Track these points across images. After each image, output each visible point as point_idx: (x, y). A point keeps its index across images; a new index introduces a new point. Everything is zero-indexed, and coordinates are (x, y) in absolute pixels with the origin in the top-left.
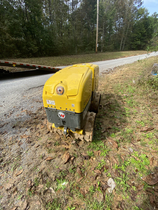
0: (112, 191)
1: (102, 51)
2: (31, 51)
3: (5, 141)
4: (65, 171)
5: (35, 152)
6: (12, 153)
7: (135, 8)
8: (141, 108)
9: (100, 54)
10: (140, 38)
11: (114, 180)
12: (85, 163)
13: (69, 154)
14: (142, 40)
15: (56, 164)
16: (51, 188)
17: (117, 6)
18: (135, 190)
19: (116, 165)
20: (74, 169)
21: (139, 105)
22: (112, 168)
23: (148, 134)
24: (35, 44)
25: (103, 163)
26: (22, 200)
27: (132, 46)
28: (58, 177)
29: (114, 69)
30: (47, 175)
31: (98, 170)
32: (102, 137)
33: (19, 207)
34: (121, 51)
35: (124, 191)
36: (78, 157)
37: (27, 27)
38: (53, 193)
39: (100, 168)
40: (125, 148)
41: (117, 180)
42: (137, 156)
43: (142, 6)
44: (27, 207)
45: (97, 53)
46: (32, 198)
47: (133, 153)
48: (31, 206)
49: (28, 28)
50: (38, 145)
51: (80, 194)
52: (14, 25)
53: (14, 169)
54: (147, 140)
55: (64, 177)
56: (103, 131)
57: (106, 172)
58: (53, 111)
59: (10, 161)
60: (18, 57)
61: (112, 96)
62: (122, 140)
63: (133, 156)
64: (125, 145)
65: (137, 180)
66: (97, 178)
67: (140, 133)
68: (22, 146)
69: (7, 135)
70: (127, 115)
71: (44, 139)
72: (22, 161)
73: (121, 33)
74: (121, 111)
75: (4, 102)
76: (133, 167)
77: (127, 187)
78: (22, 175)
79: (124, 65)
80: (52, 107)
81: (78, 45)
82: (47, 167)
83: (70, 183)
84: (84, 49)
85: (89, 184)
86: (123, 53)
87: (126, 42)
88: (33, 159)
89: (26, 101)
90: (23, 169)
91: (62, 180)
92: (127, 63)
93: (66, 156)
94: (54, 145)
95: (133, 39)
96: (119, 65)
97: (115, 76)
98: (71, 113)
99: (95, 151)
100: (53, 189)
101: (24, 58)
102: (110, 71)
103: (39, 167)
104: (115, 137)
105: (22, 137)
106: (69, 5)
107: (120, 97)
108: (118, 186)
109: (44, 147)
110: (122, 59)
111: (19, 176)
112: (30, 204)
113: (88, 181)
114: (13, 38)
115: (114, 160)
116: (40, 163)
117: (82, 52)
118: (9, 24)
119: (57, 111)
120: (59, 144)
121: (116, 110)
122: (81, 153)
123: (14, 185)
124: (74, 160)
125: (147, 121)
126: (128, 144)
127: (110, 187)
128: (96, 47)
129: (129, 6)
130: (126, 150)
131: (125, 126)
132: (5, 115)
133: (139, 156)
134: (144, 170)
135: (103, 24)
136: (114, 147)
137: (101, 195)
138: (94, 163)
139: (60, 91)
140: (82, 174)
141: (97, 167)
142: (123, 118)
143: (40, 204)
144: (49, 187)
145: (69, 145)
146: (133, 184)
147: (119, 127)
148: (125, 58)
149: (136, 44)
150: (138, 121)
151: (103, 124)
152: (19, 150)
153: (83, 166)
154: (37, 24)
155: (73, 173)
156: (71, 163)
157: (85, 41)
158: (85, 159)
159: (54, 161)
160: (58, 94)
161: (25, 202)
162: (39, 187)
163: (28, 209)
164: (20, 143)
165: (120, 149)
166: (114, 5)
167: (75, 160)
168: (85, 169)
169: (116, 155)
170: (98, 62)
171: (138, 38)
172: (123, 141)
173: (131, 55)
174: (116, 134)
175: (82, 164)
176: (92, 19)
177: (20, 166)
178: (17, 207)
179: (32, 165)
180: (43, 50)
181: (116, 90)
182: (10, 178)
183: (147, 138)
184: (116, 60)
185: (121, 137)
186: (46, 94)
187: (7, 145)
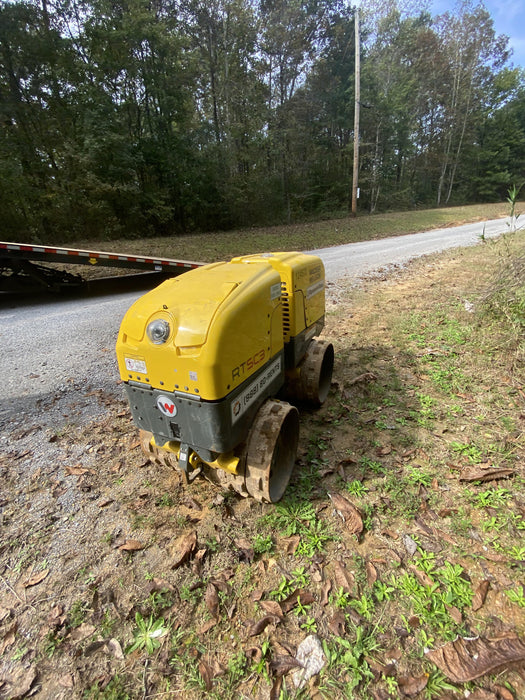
0: (304, 682)
1: (373, 210)
2: (154, 219)
3: (18, 481)
4: (169, 592)
5: (94, 520)
6: (31, 517)
7: (486, 73)
8: (479, 398)
9: (367, 219)
10: (507, 163)
11: (322, 645)
12: (239, 573)
13: (195, 537)
14: (517, 168)
15: (148, 565)
16: (114, 642)
17: (422, 71)
18: (392, 689)
19: (341, 592)
20: (199, 589)
21: (476, 388)
22: (325, 600)
23: (486, 495)
24: (165, 200)
25: (298, 580)
26: (23, 664)
27: (483, 187)
28: (144, 608)
29: (405, 265)
30: (113, 599)
31: (274, 603)
32: (316, 492)
33: (11, 683)
34: (442, 207)
35: (352, 688)
36: (222, 550)
37: (145, 155)
38: (117, 659)
39: (284, 595)
40: (388, 536)
41: (333, 647)
42: (429, 569)
43: (507, 64)
44: (32, 686)
45: (355, 216)
46: (53, 663)
47: (415, 558)
48: (45, 689)
49: (150, 155)
50: (108, 500)
51: (197, 673)
52: (109, 149)
53: (25, 567)
54: (479, 515)
55: (160, 613)
56: (325, 471)
57: (301, 613)
58: (142, 392)
59: (19, 541)
60: (115, 236)
61: (384, 352)
62: (385, 508)
63: (412, 566)
64: (393, 527)
65: (409, 657)
66: (266, 630)
67: (457, 488)
68: (62, 499)
69: (29, 461)
70: (423, 421)
71: (132, 481)
72: (50, 546)
73: (440, 151)
74: (404, 407)
75: (45, 364)
76: (403, 609)
77: (363, 676)
78: (41, 588)
79: (444, 253)
80: (139, 379)
81: (296, 196)
82: (120, 571)
83: (173, 633)
84: (315, 207)
85: (234, 644)
86: (446, 213)
87: (458, 177)
88: (83, 542)
89: (107, 365)
90: (48, 571)
91: (154, 622)
92: (457, 245)
93: (186, 544)
94: (157, 505)
95: (484, 168)
96: (428, 253)
97: (404, 287)
98: (191, 402)
99: (281, 536)
100: (122, 644)
101: (133, 238)
102: (391, 272)
103: (95, 568)
104: (362, 495)
105: (68, 470)
106: (273, 82)
107: (409, 359)
108: (333, 668)
109: (124, 507)
110: (443, 231)
111: (33, 588)
112: (44, 681)
113: (232, 637)
114: (104, 185)
115: (340, 573)
116: (102, 557)
117: (307, 216)
118: (96, 146)
119: (152, 393)
120: (171, 503)
121: (386, 400)
122: (236, 540)
123: (12, 616)
124: (207, 559)
125: (491, 446)
126: (403, 521)
127: (301, 667)
128: (354, 199)
129: (465, 67)
130: (390, 543)
131: (406, 459)
132: (39, 402)
133: (437, 572)
134: (444, 624)
135: (376, 129)
136: (351, 528)
137: (266, 688)
138: (267, 575)
139: (158, 331)
140: (218, 609)
141: (273, 593)
142: (406, 430)
143: (70, 683)
144: (111, 637)
145: (201, 509)
146: (391, 671)
147: (383, 460)
148: (454, 229)
149: (494, 183)
150: (457, 444)
151: (330, 446)
152: (51, 511)
153: (231, 582)
154: (175, 143)
155: (193, 602)
156: (194, 567)
157: (317, 183)
158: (242, 558)
159: (144, 555)
160: (153, 340)
161: (32, 671)
162: (80, 633)
163: (34, 694)
164: (59, 490)
165: (369, 538)
166: (412, 70)
167: (210, 560)
168: (233, 593)
169: (351, 558)
170: (358, 243)
171: (500, 163)
172: (389, 511)
173: (478, 218)
174: (368, 485)
175: (227, 577)
176: (339, 117)
177: (42, 560)
178: (5, 684)
179: (77, 561)
180: (189, 216)
181: (401, 333)
182: (8, 591)
183: (480, 508)
184: (419, 235)
185: (383, 495)
186: (125, 340)
187: (21, 492)
